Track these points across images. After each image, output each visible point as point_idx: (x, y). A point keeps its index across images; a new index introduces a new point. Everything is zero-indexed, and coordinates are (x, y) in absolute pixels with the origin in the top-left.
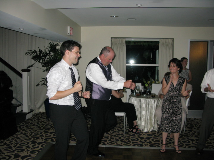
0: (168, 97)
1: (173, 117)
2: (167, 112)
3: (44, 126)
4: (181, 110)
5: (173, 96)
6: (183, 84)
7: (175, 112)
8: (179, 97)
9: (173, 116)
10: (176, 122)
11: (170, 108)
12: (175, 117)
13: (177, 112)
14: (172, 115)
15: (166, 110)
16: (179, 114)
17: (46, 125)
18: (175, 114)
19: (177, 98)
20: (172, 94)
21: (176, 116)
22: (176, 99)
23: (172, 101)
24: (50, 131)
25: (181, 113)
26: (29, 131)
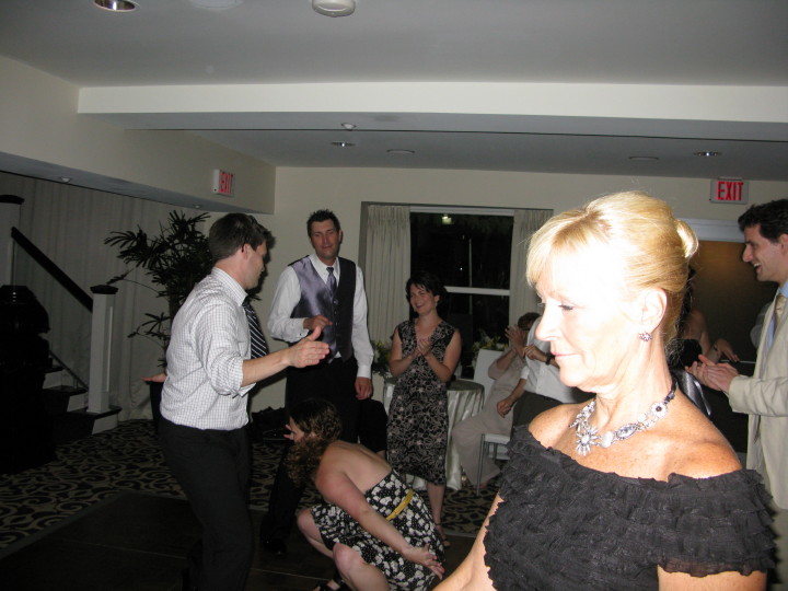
0: (404, 379)
1: (416, 438)
2: (398, 422)
3: (137, 452)
4: (442, 422)
5: (415, 378)
6: (447, 344)
7: (422, 426)
8: (433, 382)
9: (416, 436)
10: (425, 454)
11: (408, 413)
12: (422, 439)
13: (428, 423)
14: (412, 431)
15: (395, 416)
16: (434, 433)
17: (141, 451)
18: (421, 431)
19: (427, 384)
20: (413, 371)
21: (425, 436)
22: (424, 387)
23: (413, 390)
24: (143, 466)
25: (439, 431)
26: (85, 462)
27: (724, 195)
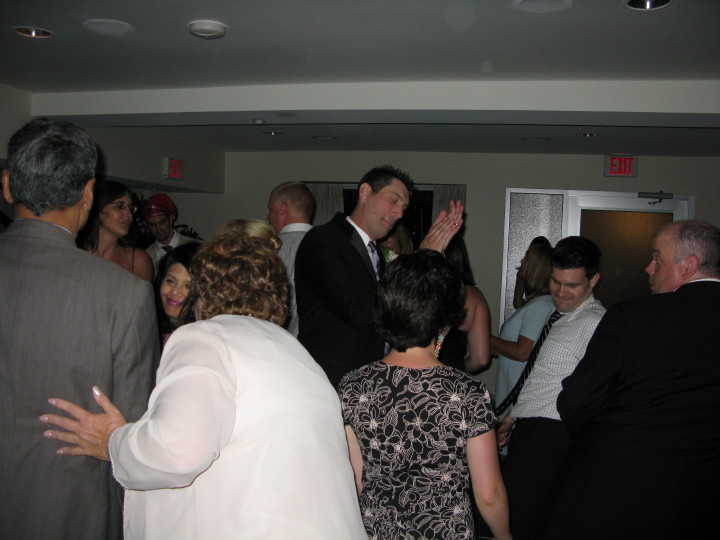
27: (616, 169)
